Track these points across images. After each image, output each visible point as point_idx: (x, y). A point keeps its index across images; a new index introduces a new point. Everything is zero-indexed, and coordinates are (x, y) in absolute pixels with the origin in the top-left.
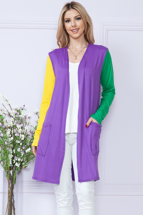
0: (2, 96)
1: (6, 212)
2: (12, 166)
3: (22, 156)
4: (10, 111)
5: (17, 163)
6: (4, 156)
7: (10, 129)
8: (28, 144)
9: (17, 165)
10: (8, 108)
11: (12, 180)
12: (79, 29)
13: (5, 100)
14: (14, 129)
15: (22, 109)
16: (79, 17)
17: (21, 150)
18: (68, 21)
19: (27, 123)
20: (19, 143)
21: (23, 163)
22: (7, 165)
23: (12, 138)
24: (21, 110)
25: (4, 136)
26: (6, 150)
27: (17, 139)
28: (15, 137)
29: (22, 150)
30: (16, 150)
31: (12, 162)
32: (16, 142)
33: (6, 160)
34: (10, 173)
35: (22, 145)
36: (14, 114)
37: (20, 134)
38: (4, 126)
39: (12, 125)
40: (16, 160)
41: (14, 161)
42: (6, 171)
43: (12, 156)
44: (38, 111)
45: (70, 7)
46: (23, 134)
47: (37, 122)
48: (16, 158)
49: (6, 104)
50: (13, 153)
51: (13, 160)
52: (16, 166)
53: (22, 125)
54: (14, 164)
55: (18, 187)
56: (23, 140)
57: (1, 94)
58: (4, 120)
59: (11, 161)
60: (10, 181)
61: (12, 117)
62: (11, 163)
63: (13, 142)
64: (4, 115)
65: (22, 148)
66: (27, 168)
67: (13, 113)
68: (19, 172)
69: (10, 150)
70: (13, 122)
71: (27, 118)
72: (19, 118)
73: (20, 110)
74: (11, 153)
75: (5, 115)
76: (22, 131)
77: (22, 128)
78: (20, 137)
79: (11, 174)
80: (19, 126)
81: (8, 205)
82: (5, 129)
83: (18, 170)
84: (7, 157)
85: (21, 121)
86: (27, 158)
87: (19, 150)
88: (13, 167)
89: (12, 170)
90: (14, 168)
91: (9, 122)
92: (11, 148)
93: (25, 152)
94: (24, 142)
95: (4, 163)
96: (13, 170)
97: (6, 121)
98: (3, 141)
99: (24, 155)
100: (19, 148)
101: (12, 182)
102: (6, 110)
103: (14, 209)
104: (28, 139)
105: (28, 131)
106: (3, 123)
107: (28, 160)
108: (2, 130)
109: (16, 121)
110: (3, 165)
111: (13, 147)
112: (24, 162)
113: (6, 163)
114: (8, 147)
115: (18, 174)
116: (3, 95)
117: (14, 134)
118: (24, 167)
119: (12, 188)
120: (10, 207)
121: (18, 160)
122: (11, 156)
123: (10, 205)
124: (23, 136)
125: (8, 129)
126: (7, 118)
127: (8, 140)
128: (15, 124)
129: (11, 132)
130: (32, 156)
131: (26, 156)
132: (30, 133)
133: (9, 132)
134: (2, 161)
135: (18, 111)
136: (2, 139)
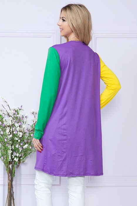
0: (1, 98)
1: (6, 202)
2: (11, 160)
3: (20, 152)
4: (9, 111)
5: (15, 158)
6: (4, 152)
7: (9, 128)
8: (26, 141)
9: (16, 160)
10: (7, 108)
11: (11, 174)
13: (4, 102)
14: (13, 128)
15: (20, 110)
19: (25, 122)
20: (18, 140)
21: (21, 158)
22: (7, 160)
23: (11, 136)
25: (4, 134)
26: (6, 147)
27: (15, 137)
28: (14, 135)
29: (20, 146)
30: (15, 147)
31: (12, 157)
32: (15, 139)
33: (6, 156)
34: (10, 167)
35: (20, 141)
36: (13, 114)
37: (18, 132)
38: (4, 124)
39: (11, 123)
40: (15, 155)
41: (13, 156)
42: (6, 165)
44: (34, 111)
46: (21, 132)
47: (33, 121)
48: (15, 154)
49: (5, 105)
50: (12, 149)
51: (12, 155)
52: (15, 160)
53: (20, 124)
54: (13, 159)
55: (17, 180)
56: (21, 137)
57: (1, 96)
58: (4, 120)
59: (10, 156)
60: (10, 174)
61: (11, 116)
62: (10, 158)
63: (12, 139)
64: (3, 115)
65: (20, 145)
66: (24, 162)
67: (11, 113)
68: (18, 166)
69: (10, 147)
70: (12, 121)
71: (24, 117)
72: (17, 118)
73: (18, 110)
74: (10, 149)
75: (4, 115)
76: (20, 129)
77: (20, 126)
78: (19, 135)
79: (11, 168)
80: (17, 125)
82: (5, 127)
83: (16, 164)
84: (7, 153)
85: (19, 120)
86: (25, 153)
87: (17, 146)
88: (12, 162)
89: (11, 165)
90: (13, 163)
91: (8, 121)
92: (10, 145)
93: (22, 148)
94: (22, 139)
95: (4, 158)
96: (12, 164)
97: (6, 120)
98: (3, 139)
99: (22, 150)
100: (17, 145)
101: (11, 175)
102: (5, 110)
103: (14, 200)
104: (26, 137)
105: (25, 129)
106: (2, 122)
107: (25, 155)
108: (1, 128)
109: (14, 120)
110: (3, 160)
111: (12, 144)
112: (22, 157)
113: (5, 159)
115: (16, 168)
116: (2, 97)
117: (13, 131)
118: (22, 162)
119: (11, 181)
120: (9, 198)
121: (17, 155)
122: (10, 152)
123: (9, 196)
124: (21, 134)
125: (8, 128)
126: (6, 118)
127: (8, 137)
128: (14, 123)
129: (10, 130)
130: (29, 152)
131: (24, 152)
132: (27, 130)
133: (8, 130)
134: (2, 156)
135: (16, 111)
136: (2, 137)
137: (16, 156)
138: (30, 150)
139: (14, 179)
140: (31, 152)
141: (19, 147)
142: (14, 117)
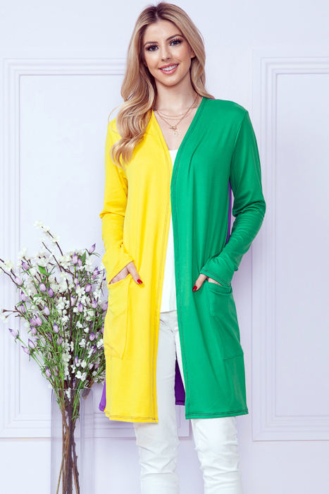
0: (38, 225)
1: (59, 481)
2: (70, 379)
3: (89, 356)
4: (59, 258)
5: (79, 372)
6: (52, 357)
7: (65, 298)
9: (81, 376)
10: (55, 250)
11: (70, 411)
12: (178, 65)
15: (90, 254)
16: (177, 37)
17: (86, 343)
18: (153, 47)
20: (83, 329)
21: (95, 373)
22: (60, 378)
24: (87, 255)
25: (51, 314)
26: (57, 345)
29: (89, 343)
30: (78, 345)
31: (70, 370)
33: (56, 367)
34: (66, 395)
35: (90, 331)
38: (51, 290)
39: (66, 289)
40: (78, 365)
41: (74, 368)
42: (58, 390)
43: (70, 357)
45: (157, 15)
48: (78, 363)
49: (49, 242)
50: (71, 349)
51: (72, 366)
52: (78, 378)
53: (88, 288)
54: (74, 375)
55: (84, 425)
56: (90, 322)
57: (37, 222)
58: (51, 279)
59: (67, 369)
60: (66, 413)
61: (65, 270)
62: (67, 373)
63: (71, 327)
64: (50, 267)
65: (88, 339)
67: (66, 261)
68: (86, 393)
69: (66, 345)
70: (67, 281)
72: (83, 273)
73: (85, 254)
74: (67, 351)
75: (52, 267)
77: (88, 294)
78: (85, 315)
79: (69, 396)
80: (80, 291)
81: (63, 465)
82: (53, 297)
83: (82, 388)
84: (59, 360)
85: (84, 278)
88: (72, 381)
89: (70, 389)
90: (74, 384)
91: (61, 282)
92: (67, 341)
95: (52, 373)
96: (72, 387)
97: (55, 279)
98: (49, 325)
99: (93, 353)
100: (83, 340)
101: (71, 415)
102: (51, 256)
103: (77, 475)
106: (48, 285)
108: (45, 299)
109: (76, 281)
110: (51, 376)
112: (96, 370)
113: (56, 374)
114: (60, 337)
115: (83, 396)
116: (41, 223)
117: (71, 307)
118: (96, 381)
119: (71, 428)
120: (66, 470)
121: (82, 366)
122: (66, 358)
123: (66, 466)
125: (61, 298)
126: (56, 274)
127: (60, 321)
129: (65, 304)
131: (100, 357)
133: (61, 304)
134: (48, 368)
135: (79, 257)
136: (46, 321)
137: (80, 369)
139: (77, 424)
141: (86, 346)
142: (76, 272)
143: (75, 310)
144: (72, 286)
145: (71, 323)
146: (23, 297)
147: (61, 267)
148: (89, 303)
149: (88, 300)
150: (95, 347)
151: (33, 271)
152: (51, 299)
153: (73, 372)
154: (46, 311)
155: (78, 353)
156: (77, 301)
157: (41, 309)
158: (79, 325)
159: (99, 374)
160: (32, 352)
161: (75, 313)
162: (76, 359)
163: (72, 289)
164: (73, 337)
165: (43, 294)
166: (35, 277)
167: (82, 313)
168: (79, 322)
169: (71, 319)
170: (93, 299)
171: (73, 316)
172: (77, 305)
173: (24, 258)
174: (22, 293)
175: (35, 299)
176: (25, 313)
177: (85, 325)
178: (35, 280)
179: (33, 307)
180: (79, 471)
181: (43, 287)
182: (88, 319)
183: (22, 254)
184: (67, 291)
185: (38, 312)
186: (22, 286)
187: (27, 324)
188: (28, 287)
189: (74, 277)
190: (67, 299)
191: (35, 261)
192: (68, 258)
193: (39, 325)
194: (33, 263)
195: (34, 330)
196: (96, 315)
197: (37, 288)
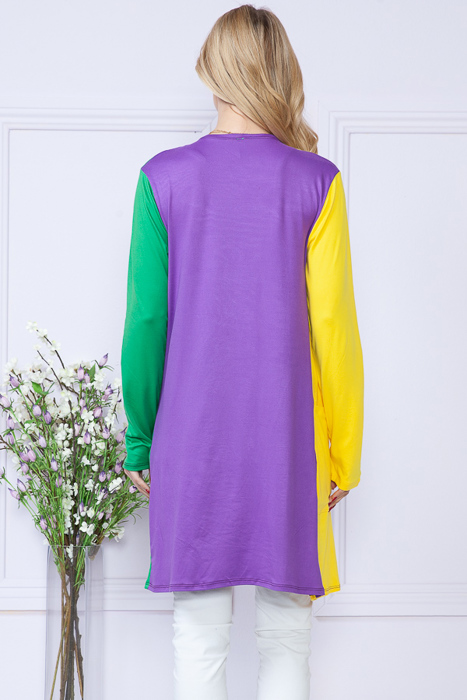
0: (33, 328)
2: (72, 532)
3: (98, 503)
4: (59, 372)
5: (84, 524)
6: (49, 504)
7: (66, 425)
9: (87, 529)
10: (54, 361)
11: (72, 575)
15: (101, 367)
17: (95, 485)
20: (90, 466)
21: (105, 525)
22: (59, 531)
24: (97, 368)
25: (48, 446)
26: (55, 487)
27: (83, 455)
29: (98, 485)
31: (73, 520)
33: (54, 516)
34: (67, 553)
35: (99, 469)
38: (48, 415)
39: (68, 413)
40: (83, 514)
41: (78, 519)
42: (56, 546)
43: (73, 503)
48: (83, 511)
49: (46, 350)
50: (74, 493)
51: (75, 516)
52: (84, 531)
53: (98, 413)
54: (78, 527)
55: (91, 594)
57: (31, 323)
58: (49, 399)
59: (69, 519)
60: (67, 577)
61: (67, 388)
62: (69, 525)
63: (75, 464)
64: (47, 384)
65: (97, 480)
66: (116, 537)
68: (94, 551)
69: (67, 487)
70: (70, 402)
72: (91, 393)
73: (94, 367)
74: (69, 495)
75: (50, 384)
77: (97, 420)
78: (93, 447)
79: (71, 555)
80: (87, 416)
81: (61, 647)
82: (51, 423)
83: (88, 544)
84: (58, 507)
86: (118, 509)
88: (75, 535)
89: (72, 545)
90: (77, 539)
91: (62, 403)
92: (69, 482)
95: (48, 524)
96: (75, 544)
97: (54, 401)
98: (46, 461)
99: (104, 499)
100: (91, 481)
101: (73, 580)
102: (49, 369)
103: (80, 659)
106: (44, 409)
107: (119, 515)
108: (41, 426)
109: (82, 403)
110: (46, 529)
112: (107, 521)
113: (54, 526)
114: (60, 476)
115: (89, 555)
116: (35, 325)
117: (75, 438)
118: (107, 536)
119: (73, 597)
120: (66, 652)
121: (89, 515)
122: (68, 504)
123: (66, 649)
125: (61, 425)
126: (55, 394)
127: (60, 456)
129: (68, 433)
130: (131, 503)
131: (113, 504)
132: (122, 435)
133: (62, 433)
134: (43, 517)
135: (86, 372)
136: (41, 456)
137: (86, 519)
138: (134, 500)
139: (82, 593)
140: (137, 506)
141: (94, 489)
142: (82, 391)
143: (80, 441)
144: (76, 409)
145: (75, 459)
146: (11, 424)
147: (62, 384)
148: (98, 431)
149: (98, 428)
150: (107, 490)
151: (25, 389)
152: (48, 426)
153: (77, 523)
154: (42, 442)
155: (83, 499)
156: (82, 430)
157: (34, 440)
158: (85, 461)
159: (111, 527)
160: (22, 496)
161: (80, 445)
162: (81, 507)
163: (77, 413)
164: (77, 477)
165: (37, 420)
166: (27, 396)
167: (90, 445)
168: (85, 457)
169: (74, 453)
170: (104, 427)
171: (78, 449)
172: (83, 434)
173: (13, 371)
174: (10, 418)
175: (27, 425)
176: (13, 445)
177: (94, 462)
178: (28, 400)
179: (25, 437)
180: (83, 654)
181: (37, 410)
182: (97, 453)
183: (10, 366)
184: (70, 416)
185: (31, 443)
186: (9, 408)
187: (16, 460)
188: (18, 410)
189: (80, 398)
190: (69, 427)
191: (27, 376)
192: (71, 373)
193: (32, 460)
194: (24, 379)
195: (25, 467)
196: (108, 448)
197: (30, 411)
